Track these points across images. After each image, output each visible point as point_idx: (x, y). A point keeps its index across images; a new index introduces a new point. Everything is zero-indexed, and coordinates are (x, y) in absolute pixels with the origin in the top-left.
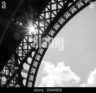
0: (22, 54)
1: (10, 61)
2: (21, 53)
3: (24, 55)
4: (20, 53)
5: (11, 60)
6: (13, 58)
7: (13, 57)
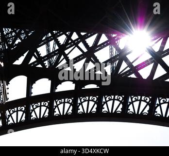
0: (49, 55)
1: (11, 32)
2: (48, 50)
3: (50, 62)
4: (48, 46)
5: (14, 34)
6: (23, 37)
7: (26, 33)
